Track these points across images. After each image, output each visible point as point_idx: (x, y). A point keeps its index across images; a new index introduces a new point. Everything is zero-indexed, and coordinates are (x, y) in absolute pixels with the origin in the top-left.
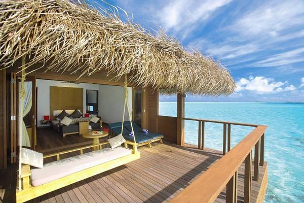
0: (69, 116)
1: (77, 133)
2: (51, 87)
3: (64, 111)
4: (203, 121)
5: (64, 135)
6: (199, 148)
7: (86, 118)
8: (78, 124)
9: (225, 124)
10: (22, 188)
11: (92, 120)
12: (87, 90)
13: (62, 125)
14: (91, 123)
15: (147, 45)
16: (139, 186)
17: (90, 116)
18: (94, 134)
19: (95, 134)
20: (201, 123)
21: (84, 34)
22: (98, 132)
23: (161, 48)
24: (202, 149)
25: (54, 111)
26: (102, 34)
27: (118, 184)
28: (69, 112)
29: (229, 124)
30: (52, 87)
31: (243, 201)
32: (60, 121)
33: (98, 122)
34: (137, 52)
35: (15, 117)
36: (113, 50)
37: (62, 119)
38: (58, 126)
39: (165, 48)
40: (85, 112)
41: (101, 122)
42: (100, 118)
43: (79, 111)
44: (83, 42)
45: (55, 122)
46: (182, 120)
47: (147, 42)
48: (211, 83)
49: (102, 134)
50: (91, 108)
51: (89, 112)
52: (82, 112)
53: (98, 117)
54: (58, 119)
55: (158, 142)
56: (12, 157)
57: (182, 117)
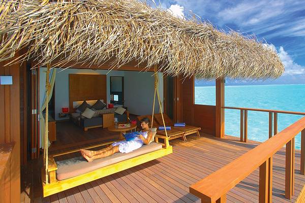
0: (91, 108)
1: (101, 126)
2: (70, 76)
3: (85, 102)
4: (246, 110)
5: (86, 129)
6: (241, 141)
7: (110, 109)
8: (101, 116)
9: (271, 112)
10: (49, 182)
11: (117, 111)
12: (110, 77)
13: (83, 118)
14: (117, 115)
15: (177, 33)
16: (171, 180)
17: (114, 107)
18: (120, 127)
19: (122, 127)
20: (244, 112)
21: (113, 29)
22: (125, 125)
23: (193, 33)
24: (245, 141)
25: (74, 102)
26: (130, 26)
27: (147, 179)
28: (91, 102)
29: (276, 113)
30: (71, 74)
31: (284, 194)
32: (81, 114)
33: (125, 113)
34: (166, 41)
35: (36, 110)
36: (142, 42)
37: (83, 111)
38: (79, 119)
39: (197, 33)
40: (109, 102)
41: (128, 114)
42: (126, 108)
43: (102, 101)
44: (112, 37)
45: (75, 115)
46: (221, 109)
47: (177, 29)
48: (253, 67)
49: (129, 126)
50: (116, 98)
51: (113, 102)
52: (106, 103)
53: (123, 107)
54: (78, 111)
55: (195, 134)
56: (33, 152)
57: (221, 106)
